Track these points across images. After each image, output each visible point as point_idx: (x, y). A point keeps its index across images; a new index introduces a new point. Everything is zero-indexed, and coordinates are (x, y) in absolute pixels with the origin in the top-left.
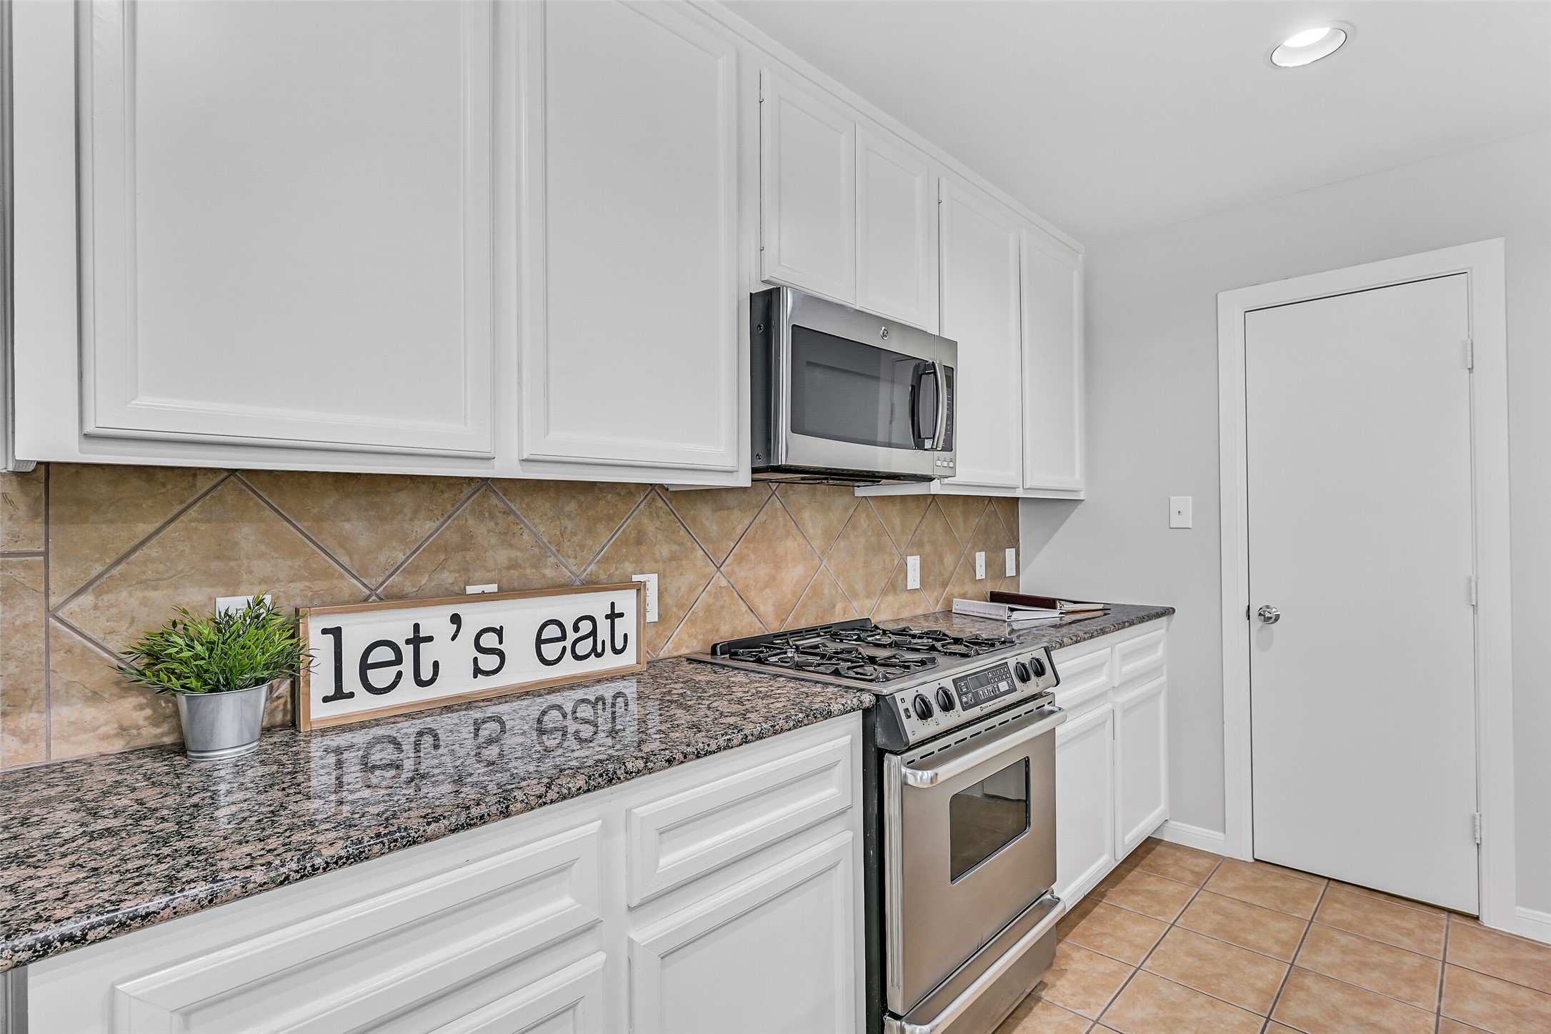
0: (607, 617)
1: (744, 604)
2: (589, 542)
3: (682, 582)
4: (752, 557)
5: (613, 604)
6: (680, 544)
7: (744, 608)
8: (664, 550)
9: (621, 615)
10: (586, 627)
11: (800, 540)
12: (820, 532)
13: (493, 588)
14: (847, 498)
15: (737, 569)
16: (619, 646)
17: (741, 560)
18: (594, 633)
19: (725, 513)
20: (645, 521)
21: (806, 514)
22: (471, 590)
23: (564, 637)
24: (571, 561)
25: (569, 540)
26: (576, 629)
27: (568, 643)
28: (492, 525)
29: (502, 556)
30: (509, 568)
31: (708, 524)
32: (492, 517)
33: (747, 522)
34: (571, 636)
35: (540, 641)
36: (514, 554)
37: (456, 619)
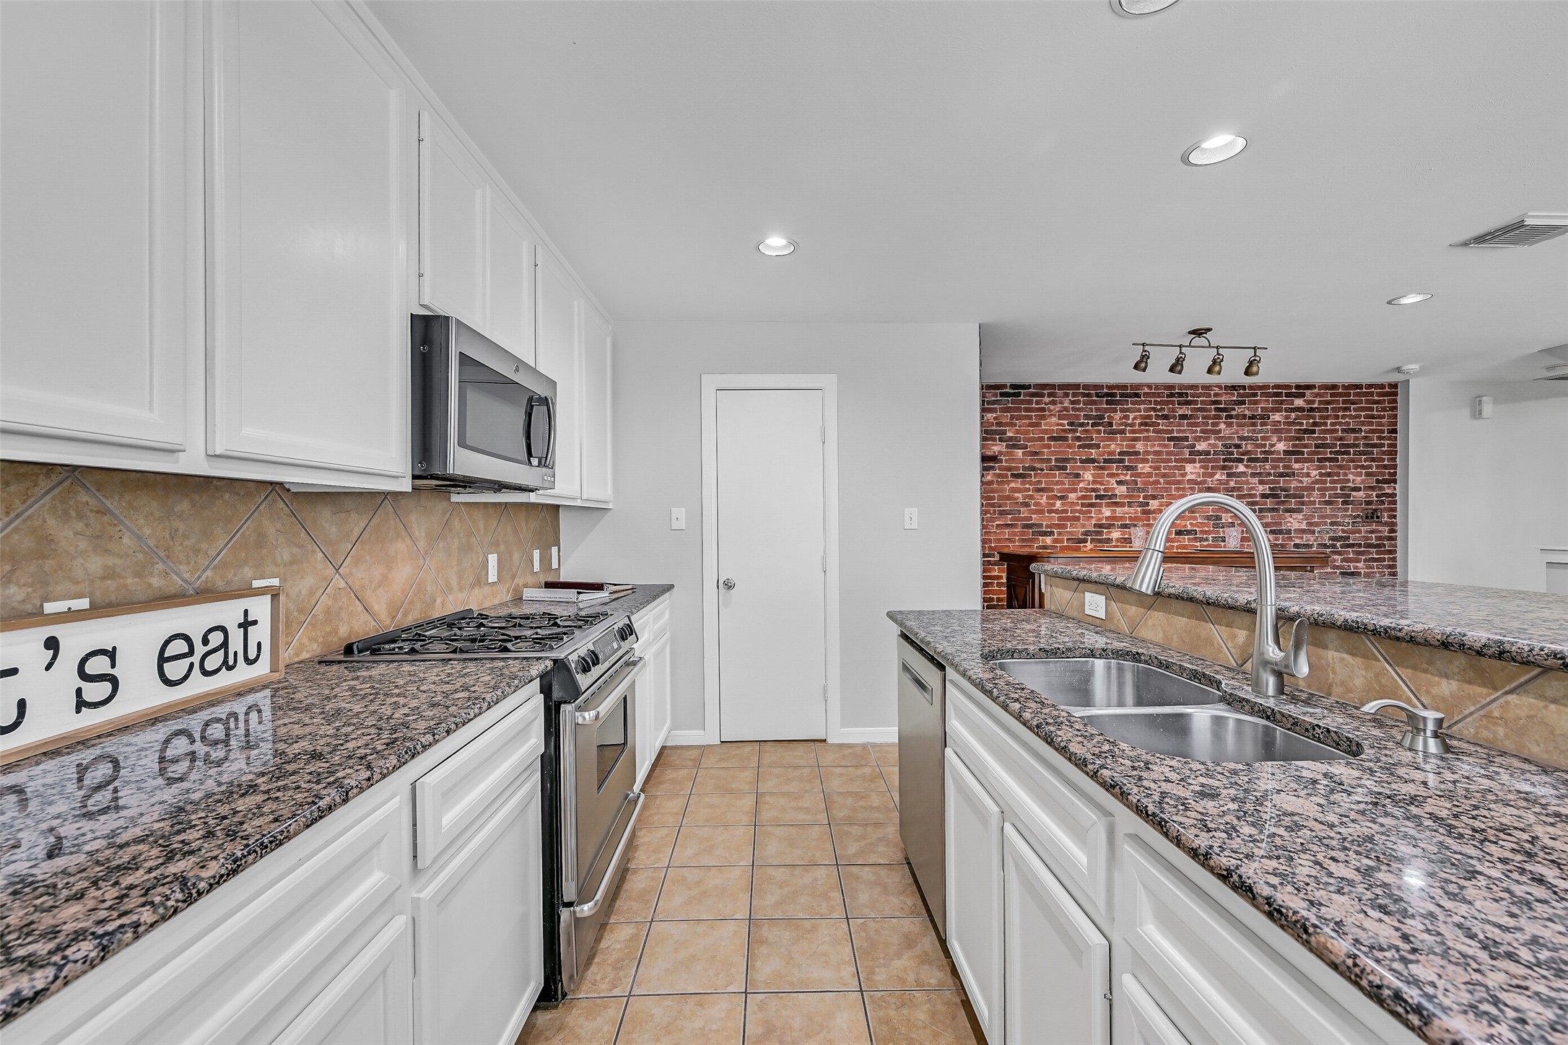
0: (240, 626)
1: (360, 604)
2: (204, 546)
3: (303, 585)
4: (368, 558)
5: (246, 612)
6: (301, 547)
7: (360, 608)
8: (285, 554)
9: (255, 622)
10: (216, 639)
11: (408, 541)
12: (423, 534)
13: (84, 603)
14: (445, 504)
15: (354, 570)
16: (252, 655)
17: (357, 561)
18: (225, 645)
19: (343, 515)
20: (266, 523)
21: (413, 517)
22: (50, 608)
23: (191, 652)
24: (183, 568)
25: (181, 544)
26: (205, 641)
27: (196, 659)
28: (80, 526)
29: (96, 564)
30: (103, 578)
31: (327, 525)
32: (80, 516)
33: (363, 525)
34: (200, 650)
35: (162, 660)
36: (110, 561)
37: (52, 644)
